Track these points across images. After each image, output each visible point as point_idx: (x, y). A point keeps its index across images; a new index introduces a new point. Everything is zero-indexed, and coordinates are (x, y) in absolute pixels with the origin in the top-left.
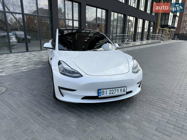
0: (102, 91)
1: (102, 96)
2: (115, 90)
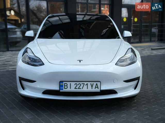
0: (65, 84)
1: (65, 90)
2: (82, 84)
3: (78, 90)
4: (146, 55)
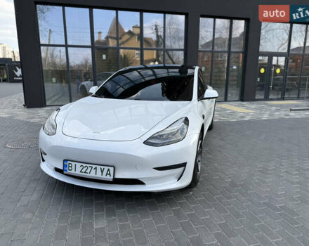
1: (69, 172)
2: (90, 167)
3: (83, 175)
4: (277, 117)
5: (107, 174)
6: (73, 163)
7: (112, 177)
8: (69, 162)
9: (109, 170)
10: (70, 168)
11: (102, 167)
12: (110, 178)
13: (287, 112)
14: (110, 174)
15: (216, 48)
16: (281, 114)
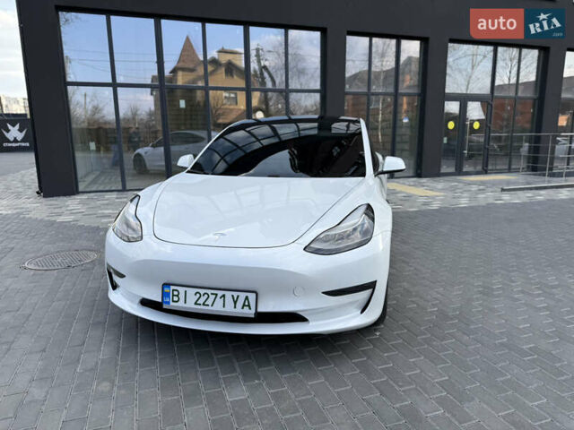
0: (173, 290)
1: (173, 305)
2: (212, 294)
3: (201, 309)
4: (483, 203)
5: (244, 305)
6: (182, 290)
7: (253, 311)
8: (172, 287)
9: (247, 298)
10: (176, 299)
11: (235, 294)
12: (250, 313)
13: (497, 194)
14: (249, 306)
15: (374, 87)
16: (487, 197)
